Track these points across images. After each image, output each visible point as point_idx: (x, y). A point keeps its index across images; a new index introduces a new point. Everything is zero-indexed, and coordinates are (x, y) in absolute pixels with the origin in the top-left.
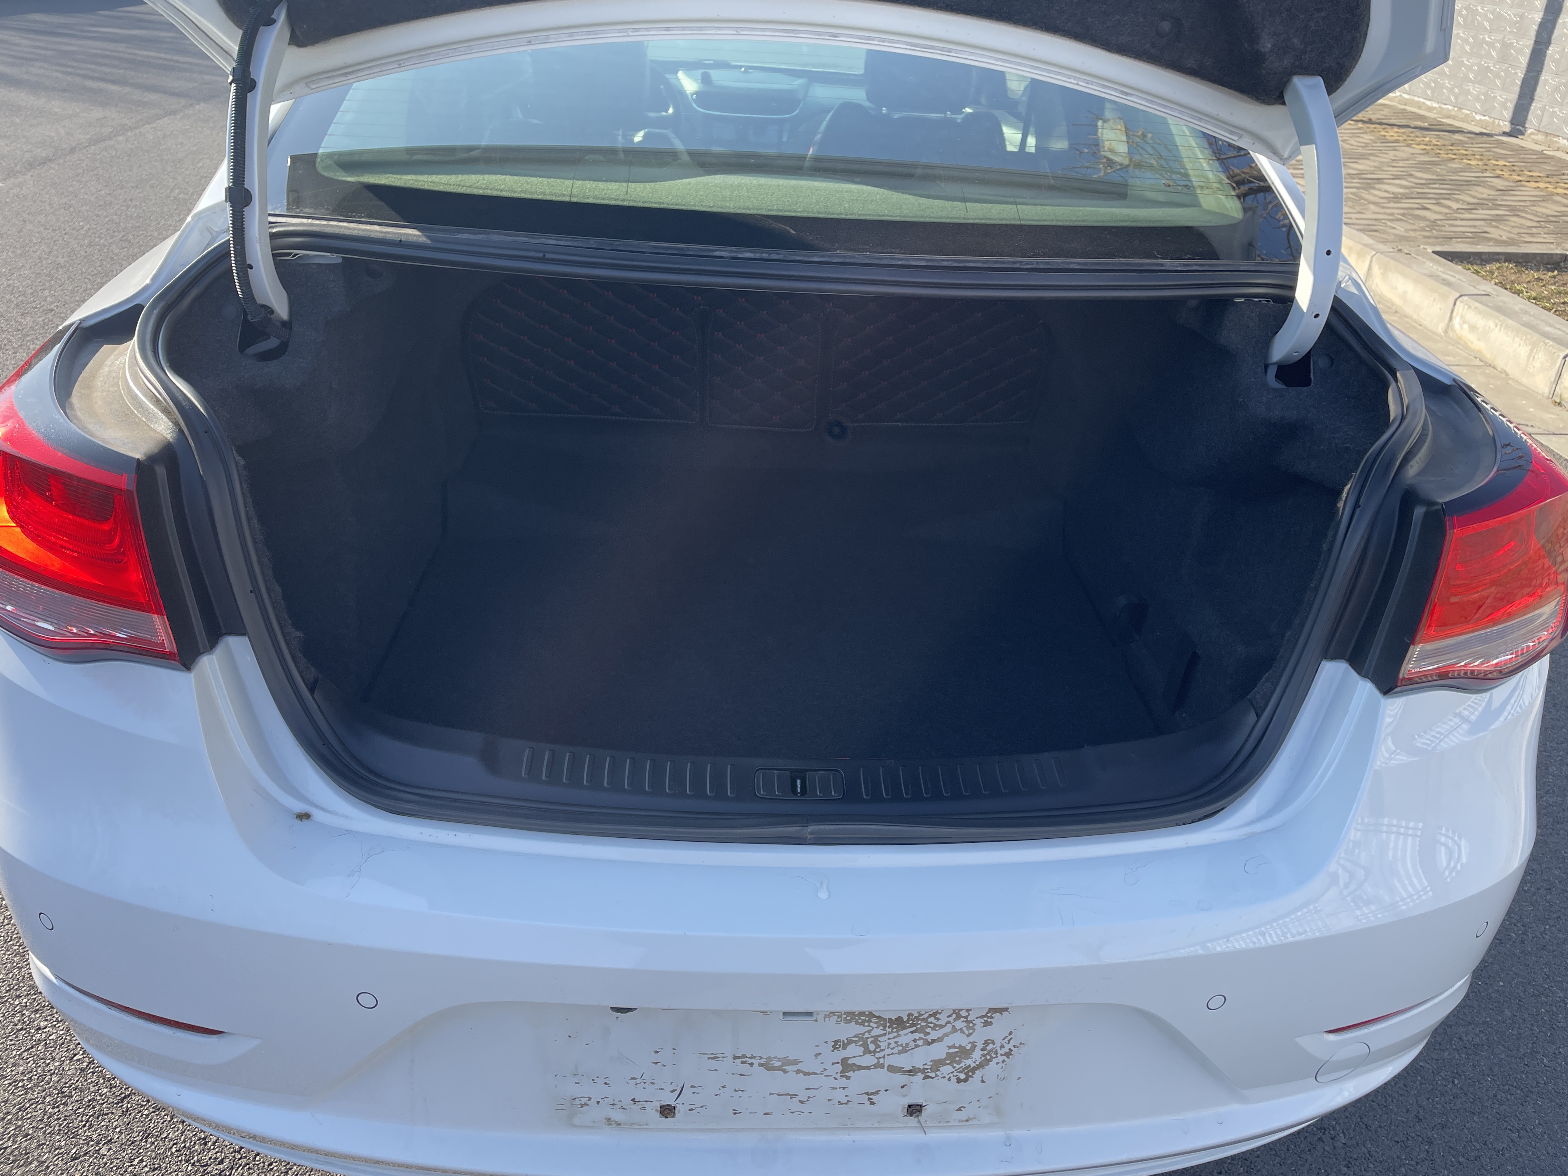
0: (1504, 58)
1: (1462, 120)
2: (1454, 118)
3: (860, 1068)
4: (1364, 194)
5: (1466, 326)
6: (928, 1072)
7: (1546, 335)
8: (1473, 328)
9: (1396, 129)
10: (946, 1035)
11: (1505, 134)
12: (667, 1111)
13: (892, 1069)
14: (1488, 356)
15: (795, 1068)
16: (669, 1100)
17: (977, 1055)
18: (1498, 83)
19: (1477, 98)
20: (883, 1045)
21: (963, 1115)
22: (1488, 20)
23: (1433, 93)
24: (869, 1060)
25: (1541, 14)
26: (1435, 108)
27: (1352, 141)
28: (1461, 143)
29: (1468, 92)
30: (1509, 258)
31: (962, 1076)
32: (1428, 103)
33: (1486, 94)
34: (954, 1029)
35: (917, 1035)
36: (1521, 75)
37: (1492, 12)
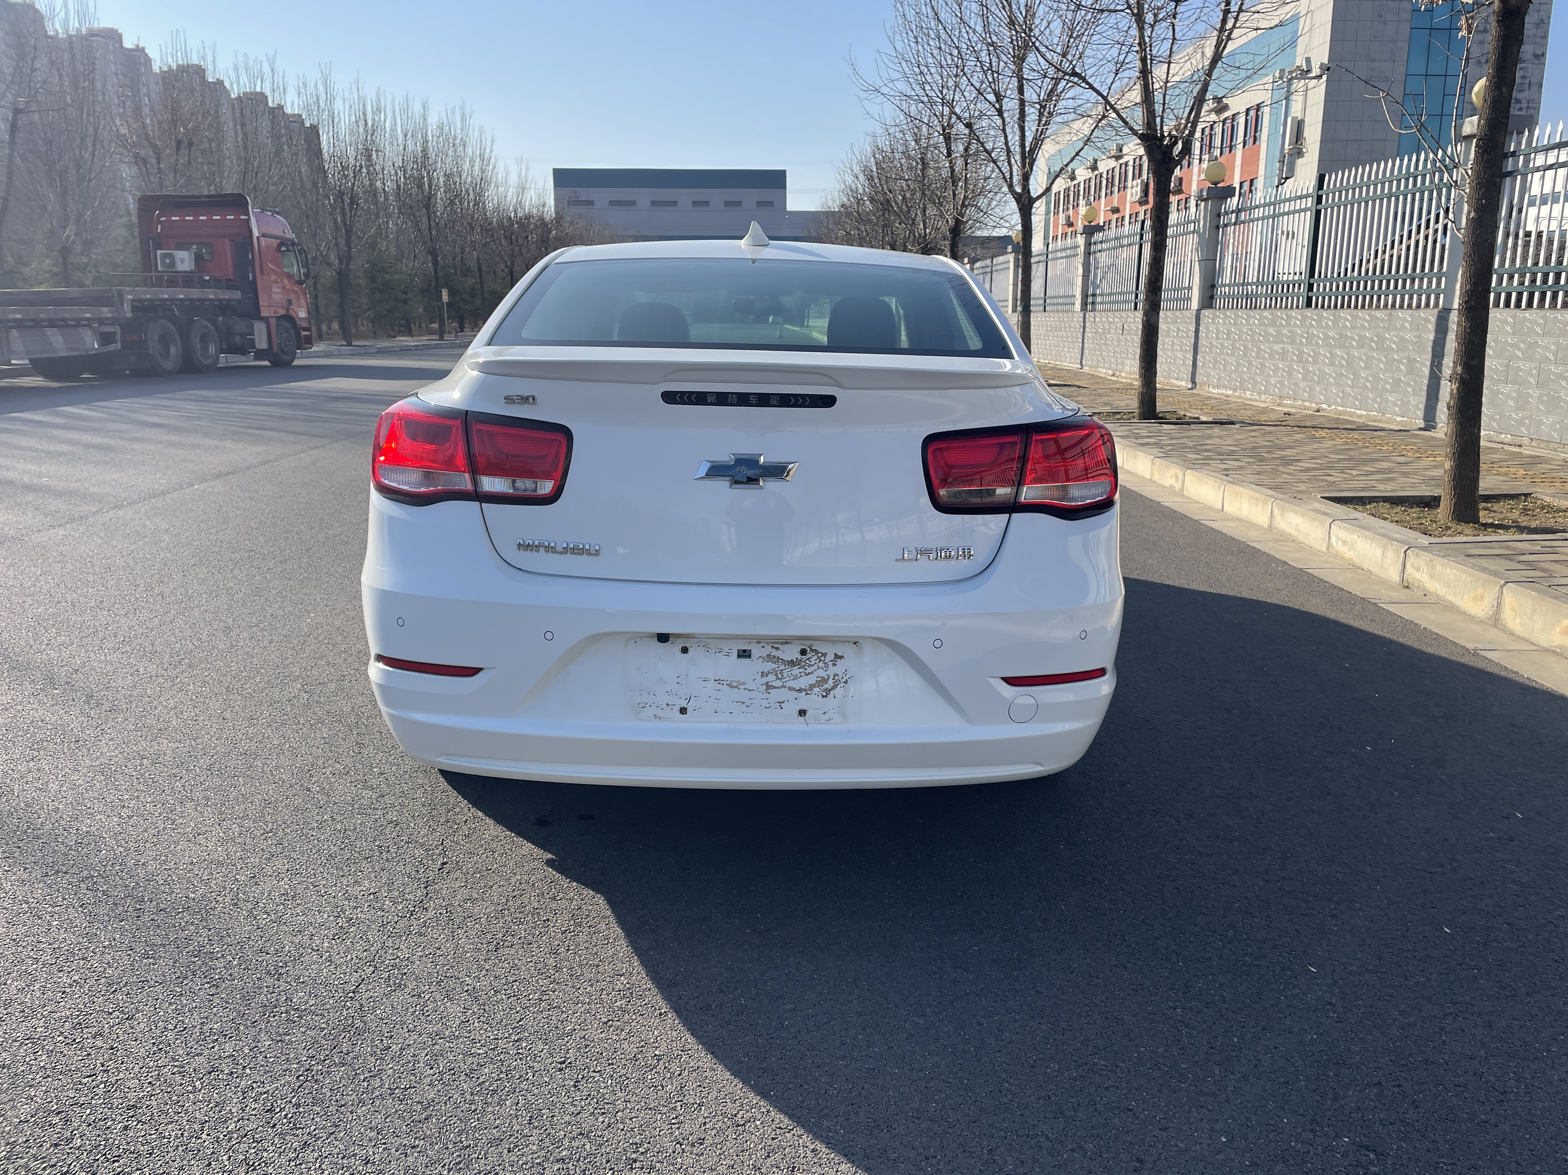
0: (1411, 370)
1: (1387, 422)
2: (1379, 421)
3: (775, 687)
4: (1281, 469)
5: (1340, 542)
6: (808, 691)
7: (1394, 539)
8: (1345, 543)
9: (1326, 430)
10: (815, 670)
11: (1420, 429)
12: (683, 711)
13: (790, 689)
14: (1357, 561)
15: (744, 687)
16: (684, 704)
17: (831, 682)
18: (1409, 390)
19: (1395, 404)
20: (785, 675)
21: (826, 717)
22: (1394, 342)
23: (1360, 404)
24: (778, 683)
25: (1433, 334)
26: (1364, 415)
27: (1285, 439)
28: (1380, 437)
29: (1387, 400)
30: (1386, 499)
31: (824, 694)
32: (1358, 412)
33: (1402, 400)
34: (819, 668)
35: (801, 670)
36: (1426, 382)
37: (1397, 337)
